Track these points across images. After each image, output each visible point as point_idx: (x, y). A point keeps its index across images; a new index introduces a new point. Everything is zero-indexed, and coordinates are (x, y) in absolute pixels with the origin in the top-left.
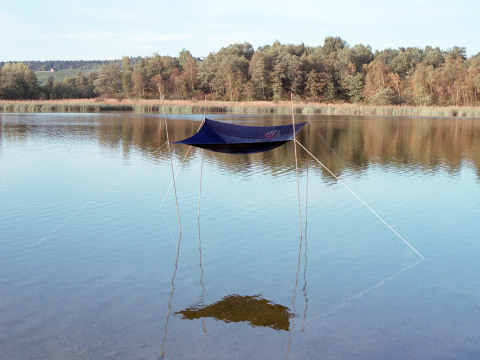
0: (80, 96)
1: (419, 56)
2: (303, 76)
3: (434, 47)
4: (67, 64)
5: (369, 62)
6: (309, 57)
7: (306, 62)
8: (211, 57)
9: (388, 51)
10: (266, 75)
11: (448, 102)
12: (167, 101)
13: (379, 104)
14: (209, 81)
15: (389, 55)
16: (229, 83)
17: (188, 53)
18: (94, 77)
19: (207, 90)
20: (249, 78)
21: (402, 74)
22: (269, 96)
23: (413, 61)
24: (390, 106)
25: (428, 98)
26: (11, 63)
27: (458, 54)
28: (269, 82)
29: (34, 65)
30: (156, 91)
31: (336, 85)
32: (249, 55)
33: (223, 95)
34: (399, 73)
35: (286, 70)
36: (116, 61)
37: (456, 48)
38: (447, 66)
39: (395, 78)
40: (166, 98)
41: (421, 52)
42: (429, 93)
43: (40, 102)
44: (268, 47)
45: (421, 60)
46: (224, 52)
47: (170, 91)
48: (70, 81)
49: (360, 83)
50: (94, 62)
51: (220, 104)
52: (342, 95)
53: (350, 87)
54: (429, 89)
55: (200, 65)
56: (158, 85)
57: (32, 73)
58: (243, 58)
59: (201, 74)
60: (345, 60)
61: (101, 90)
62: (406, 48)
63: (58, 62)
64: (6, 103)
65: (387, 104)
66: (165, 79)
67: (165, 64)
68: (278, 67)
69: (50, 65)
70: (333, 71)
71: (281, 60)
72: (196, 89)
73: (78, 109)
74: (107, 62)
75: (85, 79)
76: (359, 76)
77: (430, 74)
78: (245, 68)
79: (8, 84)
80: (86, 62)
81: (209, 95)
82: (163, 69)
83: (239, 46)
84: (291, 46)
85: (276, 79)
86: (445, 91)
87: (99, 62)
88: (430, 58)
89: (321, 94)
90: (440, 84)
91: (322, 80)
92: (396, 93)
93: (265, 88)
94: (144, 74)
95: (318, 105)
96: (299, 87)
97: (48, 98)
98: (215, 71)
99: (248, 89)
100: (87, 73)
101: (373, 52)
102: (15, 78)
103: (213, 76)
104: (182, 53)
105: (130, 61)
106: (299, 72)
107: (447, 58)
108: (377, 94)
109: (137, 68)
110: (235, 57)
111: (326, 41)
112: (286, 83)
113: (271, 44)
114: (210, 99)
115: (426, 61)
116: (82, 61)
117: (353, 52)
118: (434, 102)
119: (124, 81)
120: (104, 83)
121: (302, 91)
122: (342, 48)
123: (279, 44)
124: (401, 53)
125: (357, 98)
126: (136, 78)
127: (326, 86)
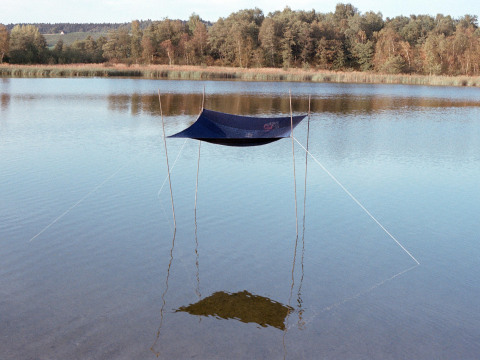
0: (89, 61)
1: (431, 24)
2: (314, 43)
3: (445, 15)
4: (77, 27)
5: (379, 30)
6: (320, 25)
7: (316, 30)
8: (221, 22)
9: (399, 19)
10: (276, 41)
11: (458, 71)
12: (176, 67)
13: (389, 73)
14: (218, 46)
15: (400, 22)
16: (239, 49)
17: (198, 18)
18: (103, 41)
19: (216, 56)
20: (259, 45)
21: (413, 42)
22: (278, 62)
23: (424, 29)
24: (400, 75)
25: (438, 67)
26: (21, 25)
27: (468, 22)
28: (278, 48)
29: (44, 28)
30: (165, 56)
31: (347, 52)
32: (259, 21)
33: (232, 61)
34: (410, 41)
35: (296, 36)
36: (126, 24)
37: (468, 16)
38: (458, 34)
39: (405, 46)
40: (176, 63)
41: (432, 19)
42: (439, 62)
43: (49, 67)
44: (278, 13)
45: (432, 28)
46: (234, 17)
47: (179, 56)
48: (79, 45)
49: (370, 51)
50: (104, 25)
51: (229, 70)
52: (351, 63)
53: (360, 55)
54: (439, 57)
55: (210, 29)
56: (168, 50)
57: (42, 37)
58: (253, 23)
59: (210, 39)
60: (355, 27)
61: (110, 55)
62: (417, 15)
63: (68, 25)
64: (14, 68)
65: (396, 73)
66: (175, 44)
67: (175, 29)
68: (288, 34)
69: (60, 27)
70: (343, 38)
71: (291, 26)
72: (205, 54)
73: (86, 74)
74: (116, 26)
75: (94, 43)
76: (369, 43)
77: (441, 43)
78: (255, 34)
79: (17, 47)
80: (96, 25)
81: (218, 61)
82: (173, 34)
83: (249, 12)
84: (302, 12)
85: (286, 46)
86: (456, 60)
87: (109, 25)
88: (441, 26)
89: (331, 62)
90: (450, 54)
91: (332, 48)
92: (406, 62)
93: (275, 55)
94: (153, 39)
95: (328, 73)
96: (309, 55)
97: (57, 62)
98: (225, 36)
99: (258, 57)
100: (96, 37)
101: (384, 19)
102: (24, 42)
103: (223, 42)
104: (192, 18)
105: (139, 24)
106: (310, 39)
107: (458, 27)
108: (387, 63)
109: (147, 33)
110: (245, 23)
111: (338, 7)
112: (296, 50)
113: (282, 10)
114: (220, 65)
115: (437, 30)
116: (91, 24)
117: (364, 19)
118: (444, 71)
119: (133, 46)
120: (113, 48)
121: (312, 59)
122: (353, 14)
123: (290, 10)
124: (412, 20)
125: (367, 66)
126: (145, 43)
127: (336, 54)
